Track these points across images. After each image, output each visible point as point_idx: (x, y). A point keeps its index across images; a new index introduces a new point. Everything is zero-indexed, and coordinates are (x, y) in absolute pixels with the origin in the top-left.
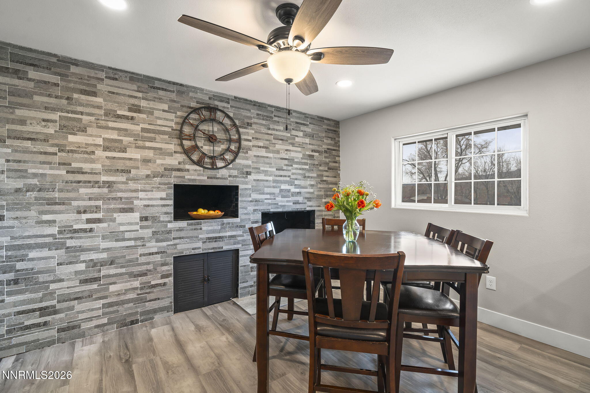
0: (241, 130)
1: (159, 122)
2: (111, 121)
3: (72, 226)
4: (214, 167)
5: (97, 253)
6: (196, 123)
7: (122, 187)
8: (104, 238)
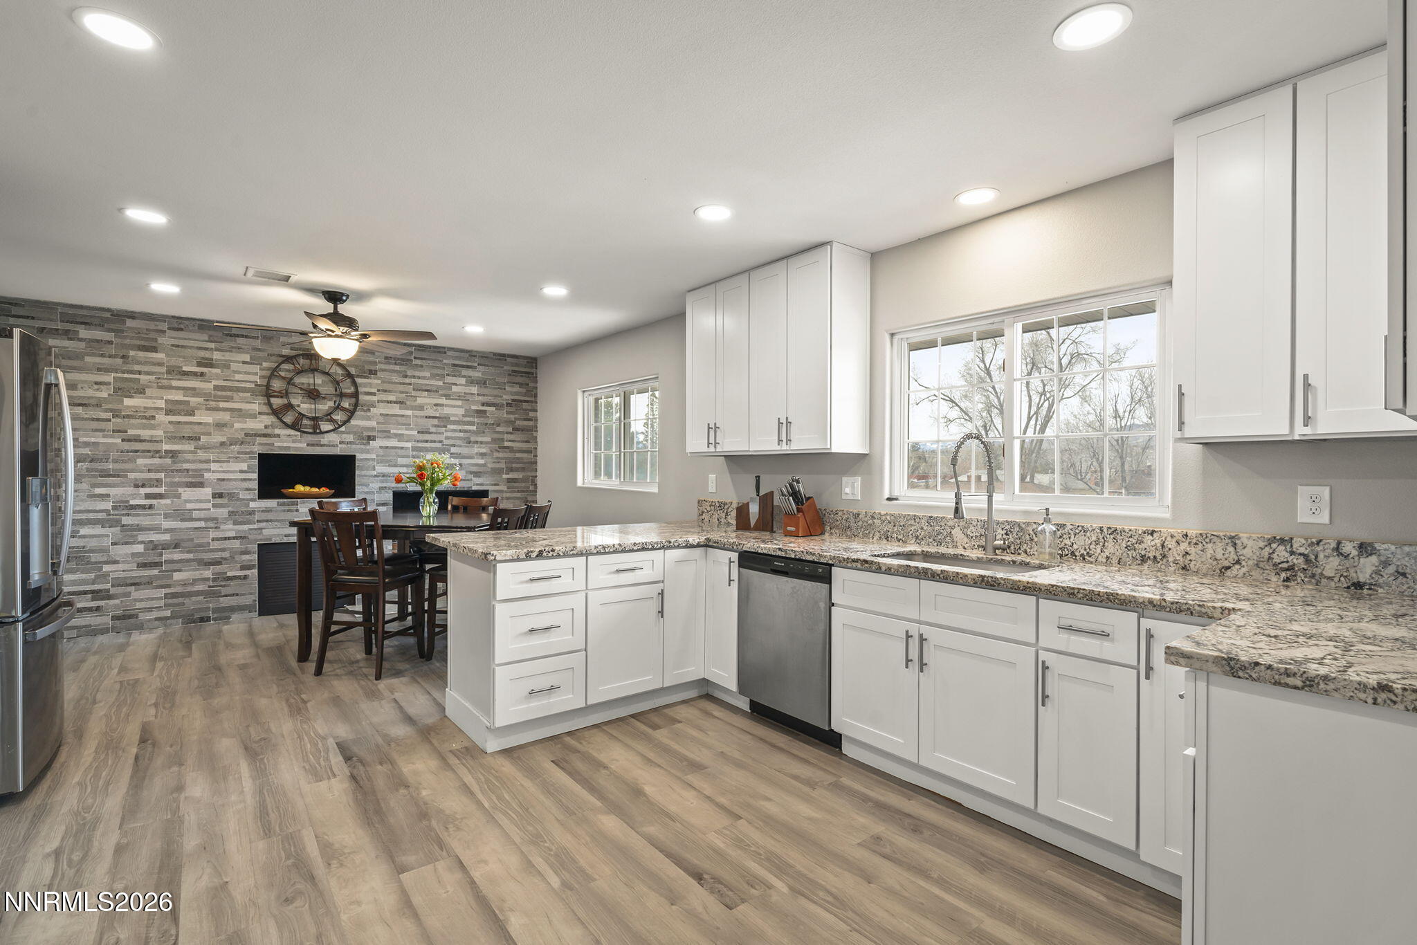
0: (358, 380)
1: (238, 377)
2: (175, 379)
3: (128, 501)
4: (316, 431)
5: (157, 533)
6: (289, 375)
7: (190, 456)
8: (166, 516)
